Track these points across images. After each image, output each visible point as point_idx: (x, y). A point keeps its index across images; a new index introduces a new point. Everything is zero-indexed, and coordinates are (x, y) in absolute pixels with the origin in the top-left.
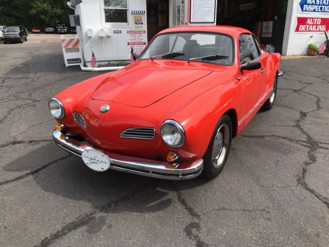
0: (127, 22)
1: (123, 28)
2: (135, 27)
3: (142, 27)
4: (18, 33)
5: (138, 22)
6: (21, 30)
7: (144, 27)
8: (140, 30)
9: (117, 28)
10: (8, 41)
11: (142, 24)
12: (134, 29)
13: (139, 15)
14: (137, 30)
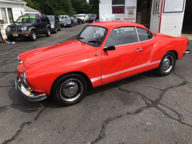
0: (124, 13)
1: (121, 17)
2: (129, 16)
3: (133, 16)
4: (95, 17)
5: (131, 13)
6: (97, 16)
7: (134, 16)
8: (131, 18)
9: (118, 17)
10: (90, 21)
11: (133, 14)
12: (128, 17)
13: (131, 9)
14: (130, 17)
